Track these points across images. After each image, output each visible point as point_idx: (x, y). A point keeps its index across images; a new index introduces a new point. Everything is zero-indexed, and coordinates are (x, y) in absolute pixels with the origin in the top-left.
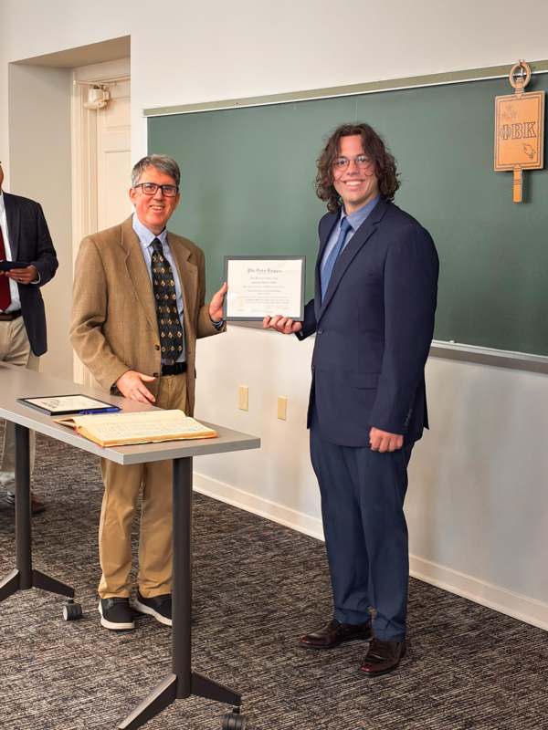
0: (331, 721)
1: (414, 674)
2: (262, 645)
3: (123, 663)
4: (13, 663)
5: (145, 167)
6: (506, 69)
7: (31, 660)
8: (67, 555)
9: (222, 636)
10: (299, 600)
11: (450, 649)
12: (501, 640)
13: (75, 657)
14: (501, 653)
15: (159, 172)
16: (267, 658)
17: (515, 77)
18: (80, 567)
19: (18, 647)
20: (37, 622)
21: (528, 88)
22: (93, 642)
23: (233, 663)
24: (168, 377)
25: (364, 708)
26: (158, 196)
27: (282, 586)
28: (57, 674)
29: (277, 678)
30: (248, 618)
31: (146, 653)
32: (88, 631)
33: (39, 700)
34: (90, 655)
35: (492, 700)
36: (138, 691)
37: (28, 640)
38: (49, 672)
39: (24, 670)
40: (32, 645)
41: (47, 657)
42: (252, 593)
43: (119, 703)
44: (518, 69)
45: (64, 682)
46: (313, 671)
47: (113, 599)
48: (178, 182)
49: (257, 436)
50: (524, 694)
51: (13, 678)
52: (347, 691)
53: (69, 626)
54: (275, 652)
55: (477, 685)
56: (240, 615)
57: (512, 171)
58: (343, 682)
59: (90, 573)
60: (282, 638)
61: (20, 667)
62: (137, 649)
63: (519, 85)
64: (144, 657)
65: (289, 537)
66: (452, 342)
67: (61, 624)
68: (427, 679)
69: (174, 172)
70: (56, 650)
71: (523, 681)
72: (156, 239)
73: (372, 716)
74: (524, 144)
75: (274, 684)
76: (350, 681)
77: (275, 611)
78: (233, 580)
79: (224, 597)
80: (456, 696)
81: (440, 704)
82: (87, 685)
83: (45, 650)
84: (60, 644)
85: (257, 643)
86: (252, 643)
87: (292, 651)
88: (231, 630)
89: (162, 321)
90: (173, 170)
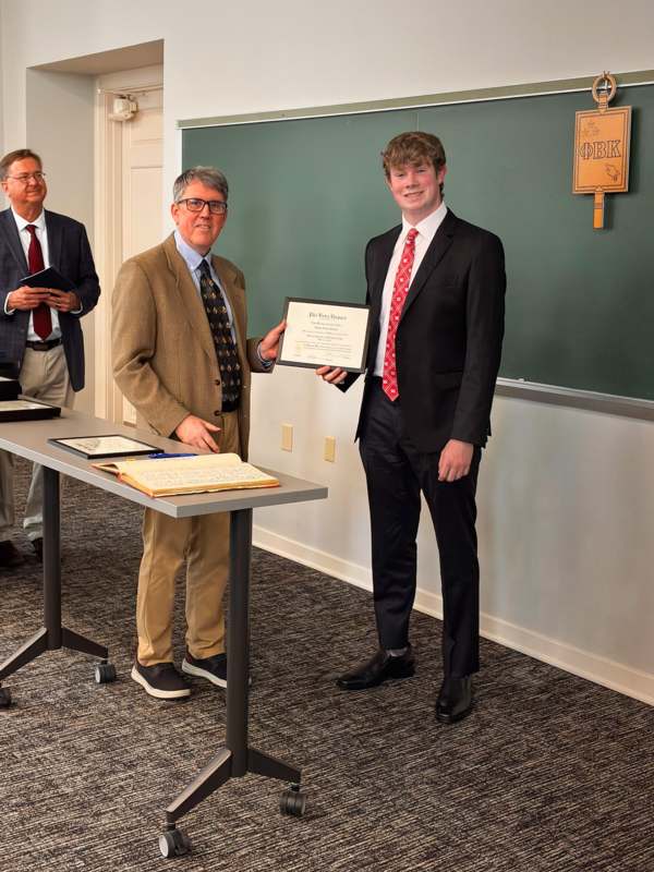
0: (398, 798)
2: (317, 711)
3: (165, 732)
4: (41, 732)
5: (189, 180)
6: (588, 81)
7: (63, 728)
8: (96, 609)
9: (273, 700)
10: (352, 658)
11: (521, 715)
12: (574, 705)
13: (111, 726)
14: (574, 718)
15: (204, 186)
16: (323, 726)
17: (598, 91)
18: (111, 623)
19: (46, 714)
20: (66, 685)
21: (613, 103)
22: (130, 707)
23: (286, 731)
25: (432, 782)
26: (205, 213)
27: (333, 644)
28: (92, 746)
29: (336, 749)
30: (302, 679)
31: (189, 720)
32: (124, 695)
33: (72, 776)
34: (128, 723)
35: (572, 772)
36: (183, 765)
37: (58, 705)
38: (83, 743)
39: (55, 740)
40: (62, 711)
41: (79, 725)
42: (302, 651)
43: (163, 779)
44: (602, 82)
45: (99, 755)
46: (373, 740)
47: (159, 665)
48: (226, 197)
49: (324, 484)
50: (605, 765)
51: (42, 750)
52: (413, 763)
53: (102, 690)
54: (332, 719)
55: (554, 756)
56: (290, 677)
57: (593, 194)
58: (408, 753)
59: (122, 630)
60: (337, 703)
61: (50, 737)
62: (180, 716)
63: (604, 100)
64: (188, 725)
65: (337, 589)
66: (521, 380)
67: (93, 686)
68: (499, 749)
69: (222, 187)
70: (90, 716)
71: (601, 750)
72: (204, 261)
73: (443, 792)
74: (607, 165)
75: (332, 755)
76: (415, 751)
77: (328, 672)
78: (280, 637)
79: (272, 656)
80: (532, 768)
81: (515, 778)
82: (126, 758)
83: (77, 717)
84: (94, 710)
85: (311, 708)
86: (305, 708)
87: (349, 717)
88: (281, 693)
89: (220, 353)
90: (222, 185)
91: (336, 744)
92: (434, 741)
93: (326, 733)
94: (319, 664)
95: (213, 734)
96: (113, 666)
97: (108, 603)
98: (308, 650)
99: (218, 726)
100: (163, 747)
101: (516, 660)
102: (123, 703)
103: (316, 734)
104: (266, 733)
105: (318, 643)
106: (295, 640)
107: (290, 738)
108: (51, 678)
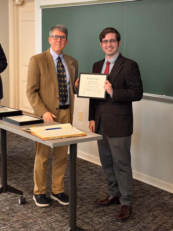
1: (156, 223)
2: (97, 213)
3: (45, 221)
5: (54, 29)
7: (9, 220)
8: (16, 178)
9: (81, 209)
11: (168, 213)
13: (26, 219)
15: (59, 31)
16: (99, 218)
18: (22, 182)
19: (3, 215)
20: (9, 205)
23: (87, 220)
24: (62, 110)
26: (59, 40)
28: (20, 226)
30: (89, 202)
31: (52, 217)
32: (29, 208)
34: (31, 218)
37: (7, 212)
38: (16, 225)
39: (7, 224)
40: (8, 214)
41: (15, 219)
46: (117, 223)
47: (40, 195)
51: (3, 228)
53: (21, 206)
54: (102, 216)
56: (86, 201)
58: (130, 227)
59: (26, 185)
60: (104, 210)
61: (5, 223)
62: (49, 215)
64: (52, 218)
67: (18, 205)
68: (161, 225)
70: (18, 216)
72: (59, 57)
75: (104, 228)
76: (132, 226)
78: (81, 187)
83: (13, 216)
84: (19, 214)
85: (94, 212)
86: (92, 212)
87: (108, 215)
88: (84, 207)
89: (61, 88)
90: (65, 31)
91: (104, 224)
92: (138, 223)
93: (101, 221)
94: (96, 196)
95: (61, 221)
96: (25, 198)
97: (20, 176)
98: (92, 191)
99: (63, 219)
100: (44, 226)
101: (165, 194)
102: (29, 211)
103: (97, 221)
104: (80, 221)
105: (95, 189)
106: (87, 188)
107: (88, 223)
108: (3, 203)
